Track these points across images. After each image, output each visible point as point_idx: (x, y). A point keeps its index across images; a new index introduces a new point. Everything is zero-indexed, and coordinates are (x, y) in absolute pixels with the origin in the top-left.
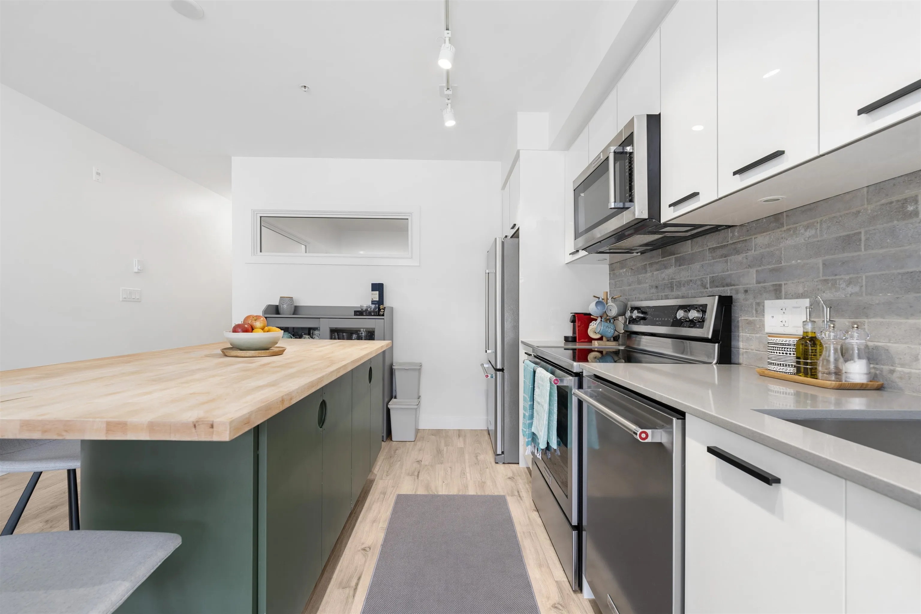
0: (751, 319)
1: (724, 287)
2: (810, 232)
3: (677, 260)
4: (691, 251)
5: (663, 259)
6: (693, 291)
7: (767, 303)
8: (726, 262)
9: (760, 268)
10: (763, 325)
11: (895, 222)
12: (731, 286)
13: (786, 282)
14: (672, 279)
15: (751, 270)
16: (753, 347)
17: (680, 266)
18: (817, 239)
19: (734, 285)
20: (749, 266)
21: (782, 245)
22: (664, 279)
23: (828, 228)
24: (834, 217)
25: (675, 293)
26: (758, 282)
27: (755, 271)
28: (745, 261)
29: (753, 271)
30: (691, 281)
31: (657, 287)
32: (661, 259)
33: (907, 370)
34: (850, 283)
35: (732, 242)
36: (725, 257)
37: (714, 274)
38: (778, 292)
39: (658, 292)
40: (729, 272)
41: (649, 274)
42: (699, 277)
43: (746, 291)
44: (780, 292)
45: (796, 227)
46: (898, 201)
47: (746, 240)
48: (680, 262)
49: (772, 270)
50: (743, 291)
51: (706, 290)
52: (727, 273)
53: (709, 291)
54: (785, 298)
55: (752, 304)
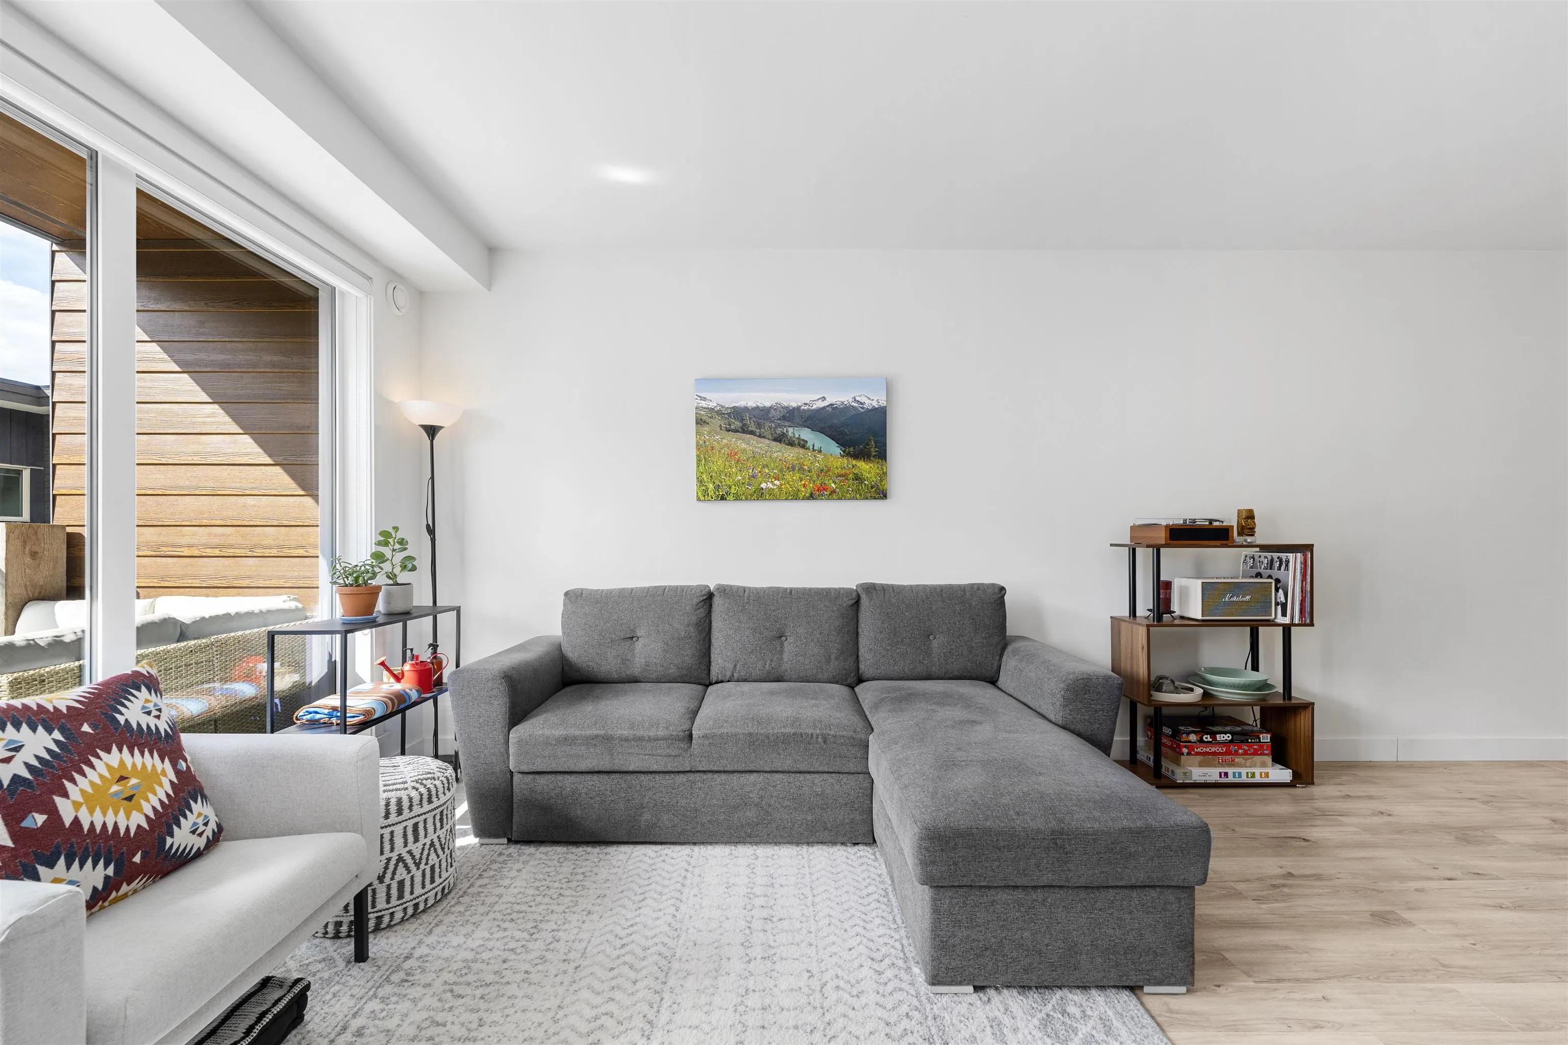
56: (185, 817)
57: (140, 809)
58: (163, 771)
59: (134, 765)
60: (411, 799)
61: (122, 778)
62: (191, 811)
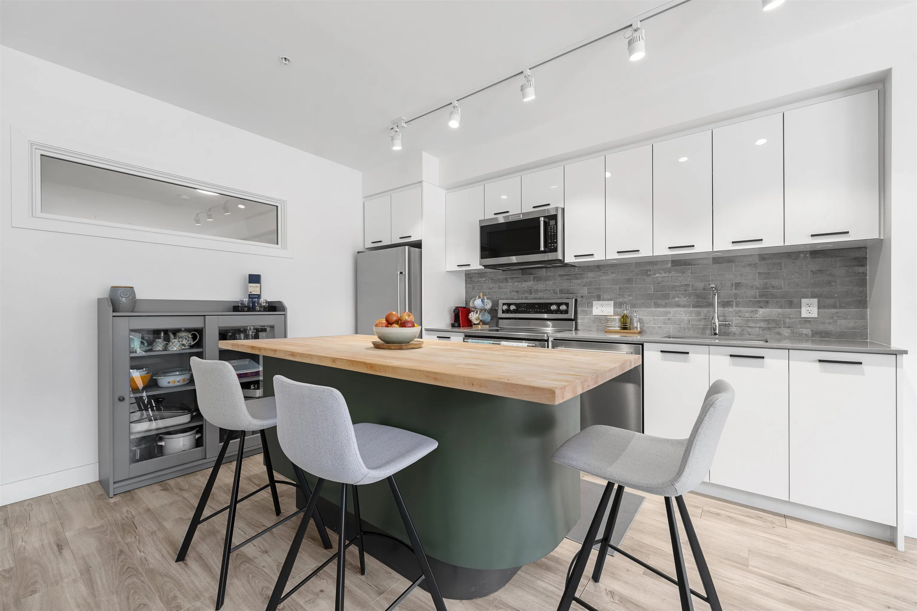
0: (585, 309)
1: (569, 294)
2: (613, 275)
3: (534, 278)
4: (546, 274)
5: (522, 276)
6: (547, 295)
7: (594, 302)
8: (570, 282)
9: (589, 287)
10: (592, 312)
11: (644, 276)
12: (573, 294)
13: (603, 294)
14: (531, 288)
15: (585, 288)
16: (586, 322)
17: (537, 281)
18: (616, 278)
19: (575, 294)
20: (584, 285)
21: (601, 278)
22: (524, 287)
23: (621, 275)
24: (624, 271)
25: (533, 296)
26: (588, 293)
27: (587, 288)
28: (581, 283)
29: (586, 288)
30: (546, 290)
31: (517, 292)
32: (521, 276)
33: (648, 325)
34: (629, 296)
35: (573, 273)
36: (570, 280)
37: (562, 287)
38: (599, 298)
39: (518, 295)
40: (572, 287)
41: (510, 284)
42: (552, 289)
43: (582, 297)
44: (600, 298)
45: (607, 272)
46: (645, 270)
47: (582, 274)
48: (538, 279)
49: (596, 289)
50: (580, 297)
51: (557, 295)
52: (570, 288)
53: (559, 296)
54: (602, 301)
55: (585, 302)
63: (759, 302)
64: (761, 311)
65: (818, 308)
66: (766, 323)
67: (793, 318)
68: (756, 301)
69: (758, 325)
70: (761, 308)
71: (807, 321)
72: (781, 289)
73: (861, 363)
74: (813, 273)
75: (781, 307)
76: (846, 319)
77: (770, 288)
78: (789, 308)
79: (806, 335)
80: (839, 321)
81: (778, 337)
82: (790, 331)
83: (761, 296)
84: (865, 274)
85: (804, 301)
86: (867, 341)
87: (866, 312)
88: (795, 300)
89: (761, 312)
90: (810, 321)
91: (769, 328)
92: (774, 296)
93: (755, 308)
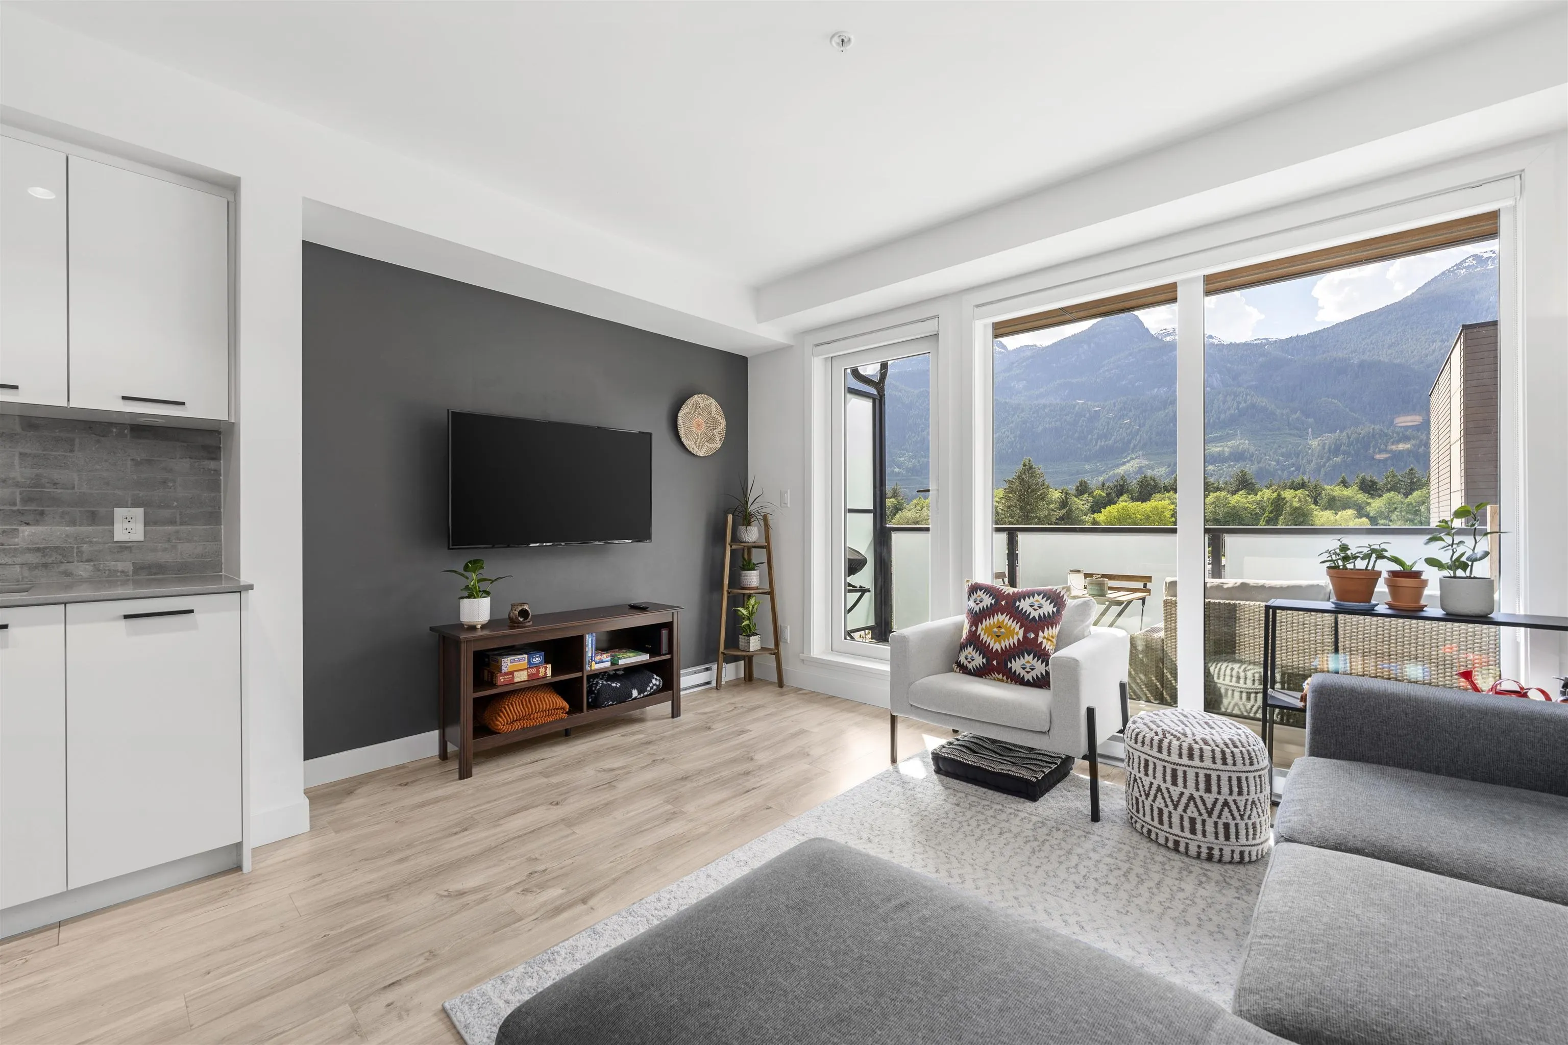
56: (1020, 659)
57: (1000, 643)
58: (1018, 633)
59: (1007, 624)
60: (1144, 737)
61: (1000, 627)
62: (1024, 658)
63: (20, 513)
64: (26, 531)
65: (145, 525)
66: (39, 554)
67: (97, 543)
68: (13, 511)
69: (19, 560)
70: (28, 524)
71: (125, 547)
72: (73, 488)
73: (191, 611)
74: (137, 463)
75: (73, 523)
76: (189, 541)
77: (47, 485)
78: (91, 525)
79: (123, 572)
80: (180, 546)
81: (68, 580)
82: (91, 568)
83: (27, 500)
84: (217, 472)
85: (119, 512)
86: (221, 575)
87: (220, 531)
88: (102, 511)
89: (26, 533)
90: (130, 547)
91: (45, 566)
92: (56, 501)
93: (11, 524)
